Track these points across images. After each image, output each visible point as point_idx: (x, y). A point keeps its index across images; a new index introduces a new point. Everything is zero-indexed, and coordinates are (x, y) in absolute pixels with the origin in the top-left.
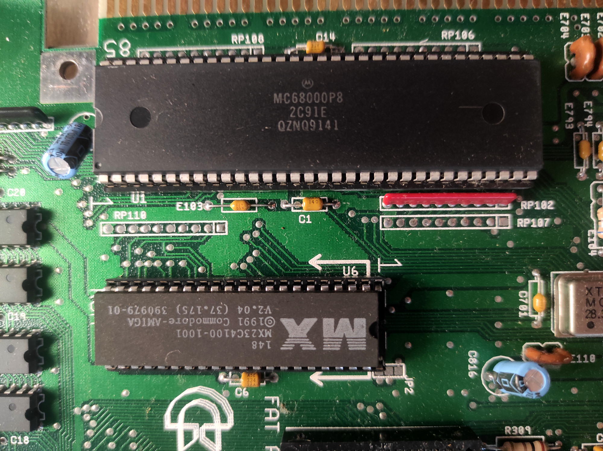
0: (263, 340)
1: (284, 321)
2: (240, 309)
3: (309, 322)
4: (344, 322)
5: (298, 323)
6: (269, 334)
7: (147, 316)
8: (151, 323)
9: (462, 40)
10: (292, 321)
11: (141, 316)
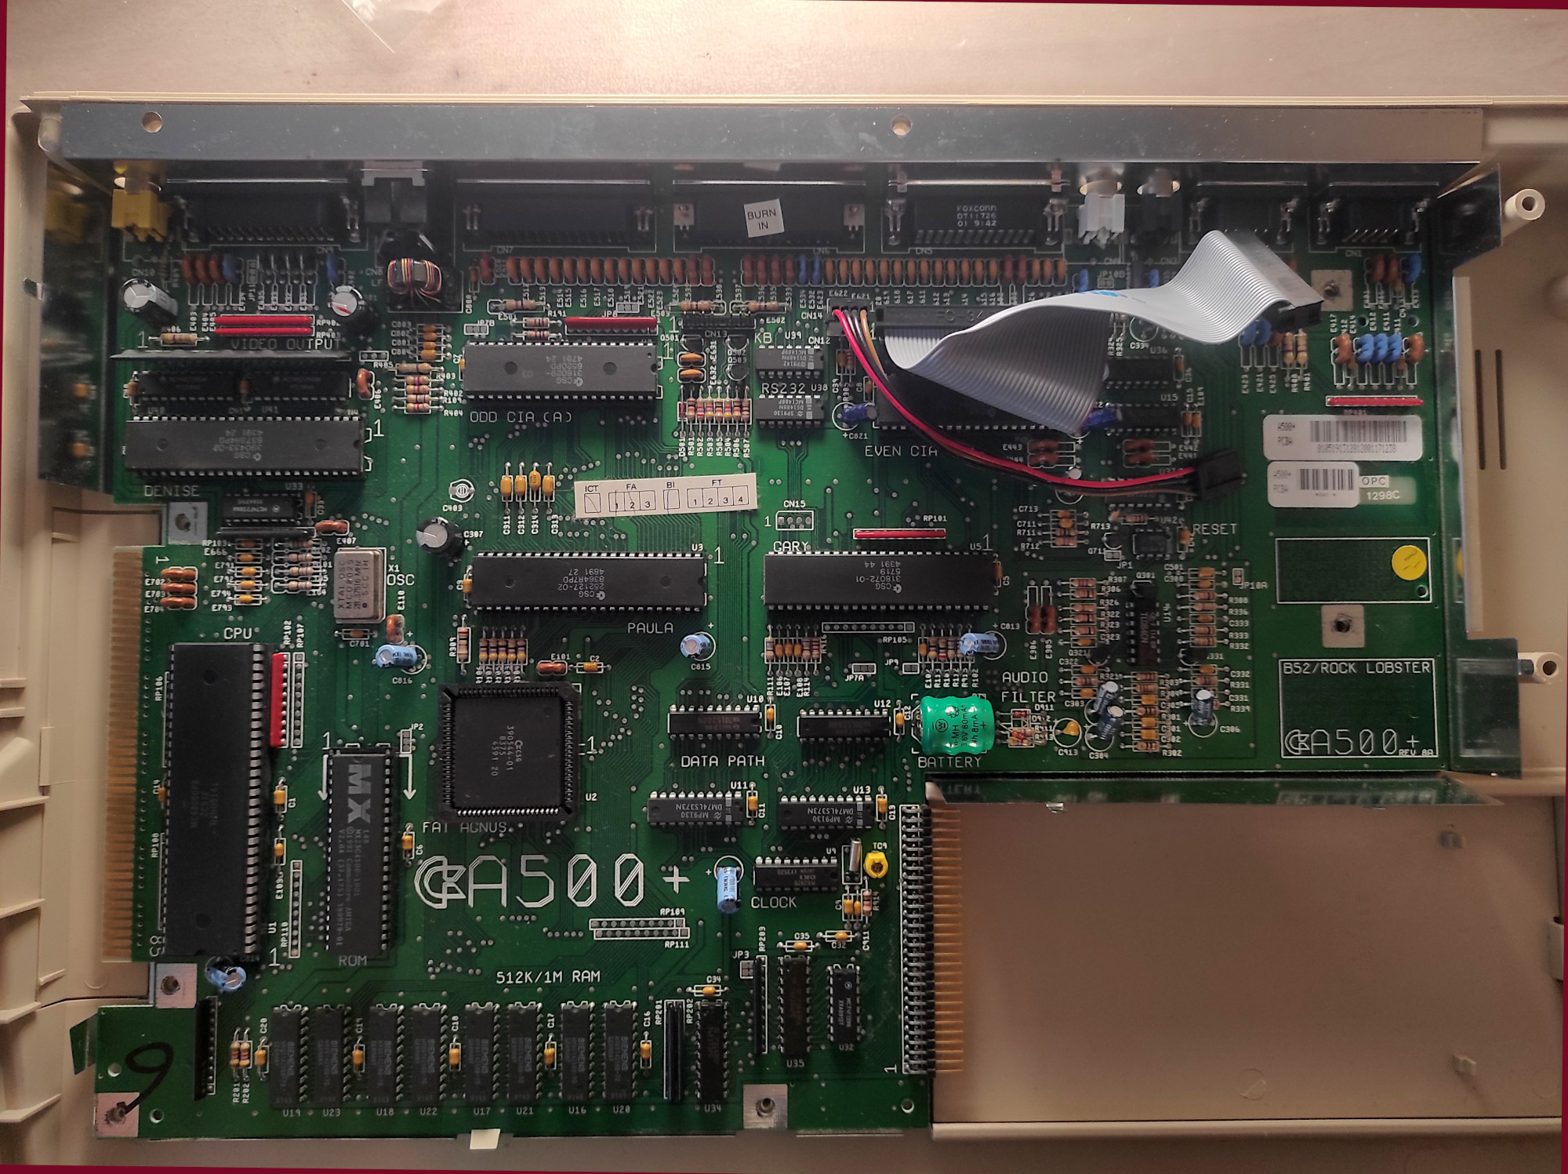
0: (363, 835)
1: (350, 820)
2: (341, 851)
3: (351, 803)
4: (351, 779)
5: (351, 811)
6: (358, 831)
7: (344, 917)
8: (349, 914)
9: (163, 685)
10: (350, 815)
11: (344, 922)
